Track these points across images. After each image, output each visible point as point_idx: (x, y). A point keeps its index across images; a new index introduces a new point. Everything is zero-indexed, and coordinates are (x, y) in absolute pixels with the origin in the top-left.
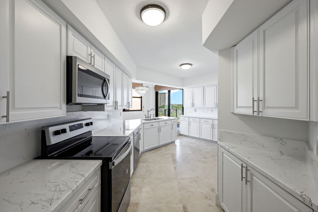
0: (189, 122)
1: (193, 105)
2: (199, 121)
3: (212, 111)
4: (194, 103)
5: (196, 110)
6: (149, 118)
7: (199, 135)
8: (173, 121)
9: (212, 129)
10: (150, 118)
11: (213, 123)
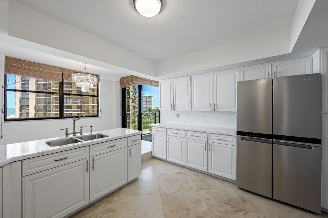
0: (167, 137)
1: (174, 107)
2: (183, 136)
3: (204, 117)
4: (175, 104)
5: (178, 116)
6: (78, 135)
7: (183, 159)
8: (130, 139)
9: (206, 152)
10: (81, 134)
11: (209, 141)
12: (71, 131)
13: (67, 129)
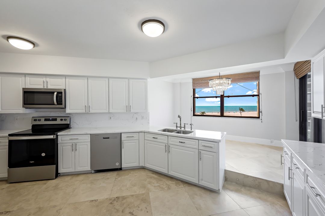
12: (179, 125)
13: (177, 123)
